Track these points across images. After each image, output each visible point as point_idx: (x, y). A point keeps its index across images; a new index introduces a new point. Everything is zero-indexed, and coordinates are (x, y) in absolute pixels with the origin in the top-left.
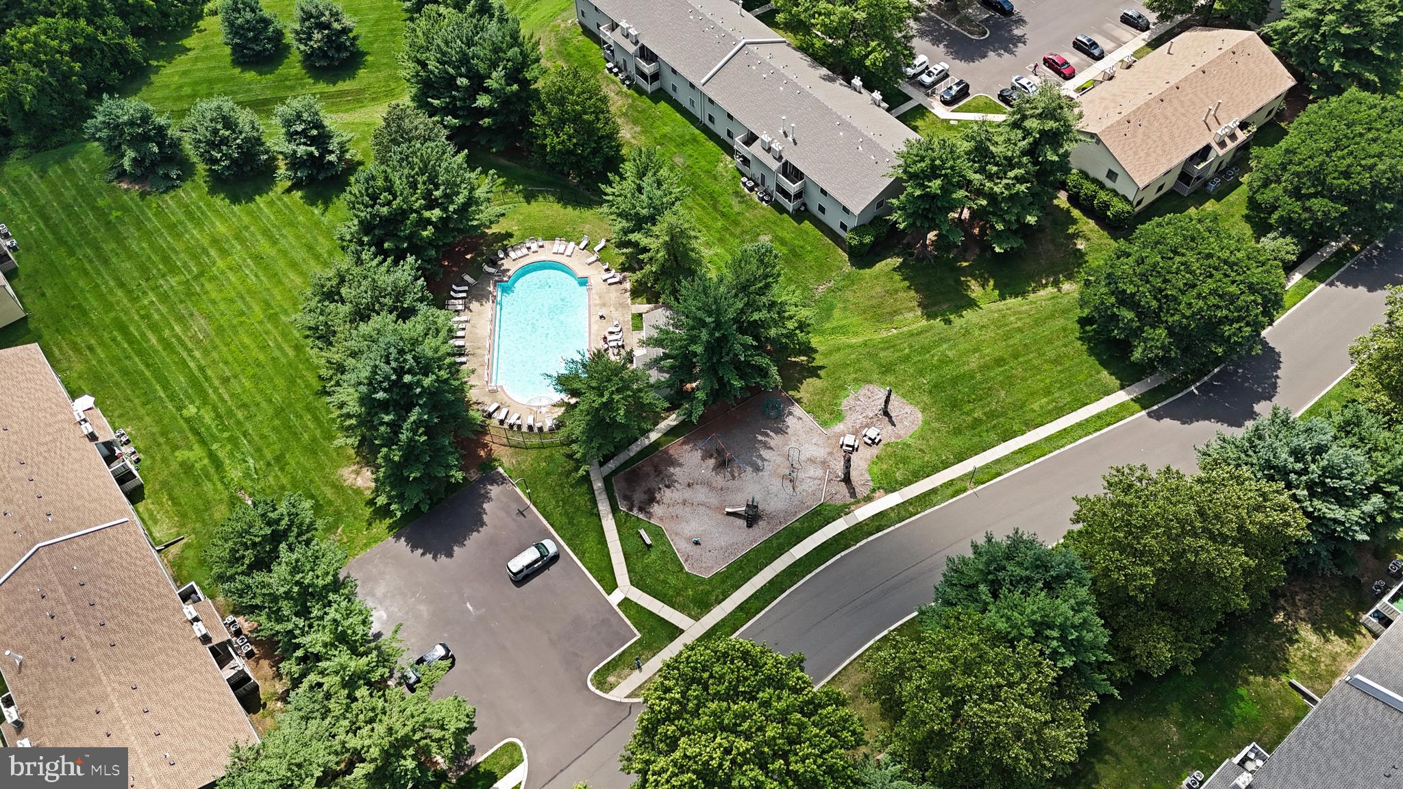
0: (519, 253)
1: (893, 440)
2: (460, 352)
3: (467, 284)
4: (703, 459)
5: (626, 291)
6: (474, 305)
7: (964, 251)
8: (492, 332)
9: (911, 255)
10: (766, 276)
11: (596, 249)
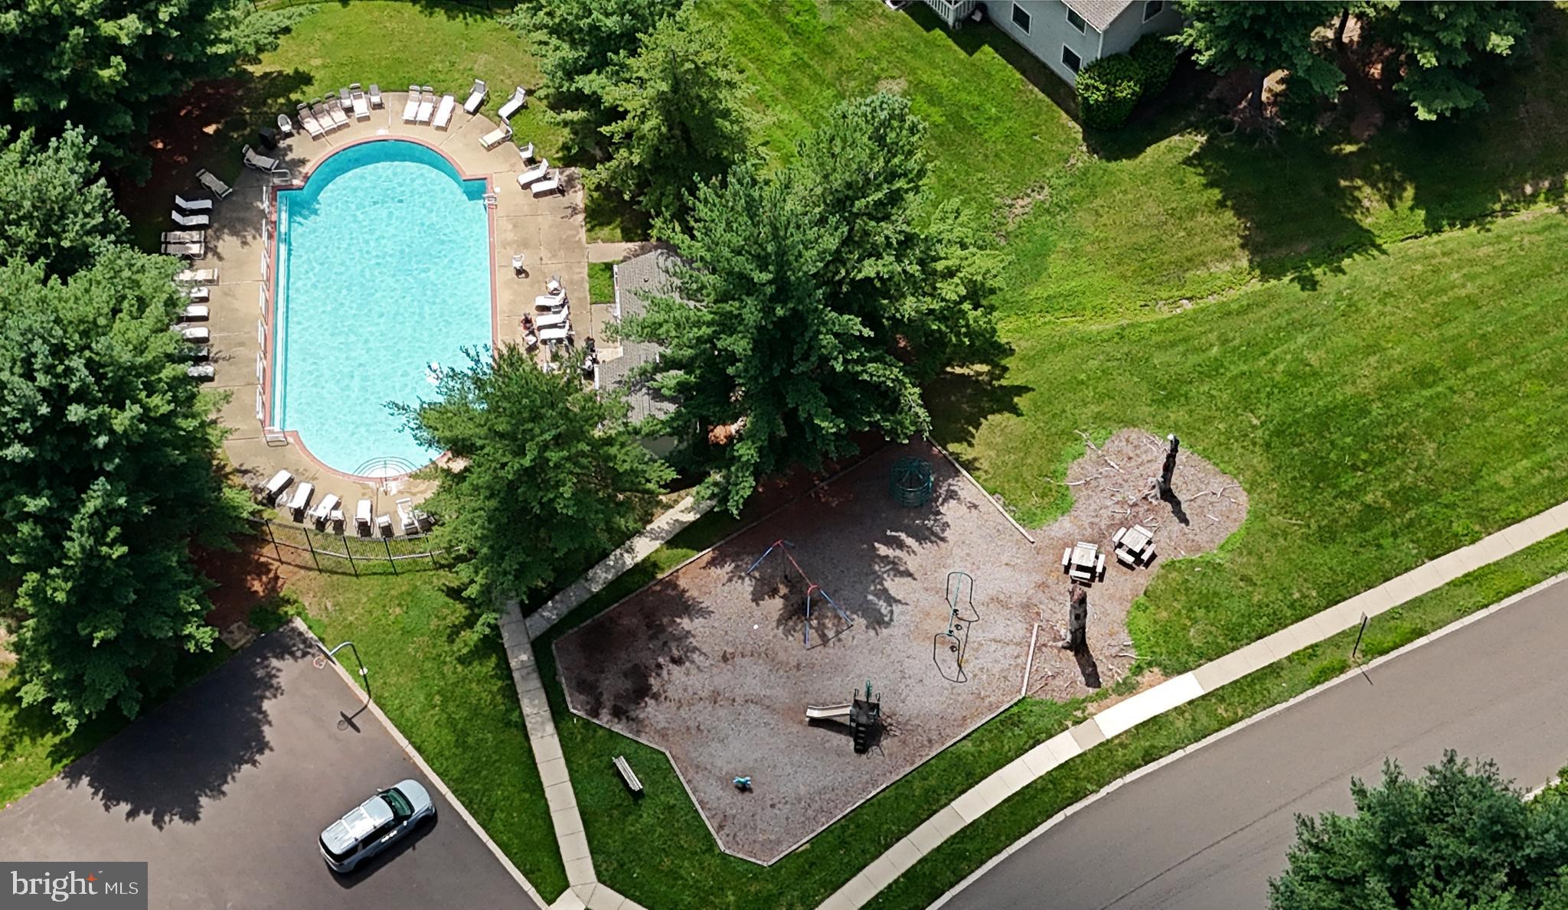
0: (327, 122)
1: (1183, 554)
2: (197, 352)
3: (208, 193)
4: (757, 598)
5: (575, 211)
6: (228, 244)
7: (1344, 124)
8: (271, 306)
9: (1227, 126)
10: (892, 176)
11: (505, 112)
